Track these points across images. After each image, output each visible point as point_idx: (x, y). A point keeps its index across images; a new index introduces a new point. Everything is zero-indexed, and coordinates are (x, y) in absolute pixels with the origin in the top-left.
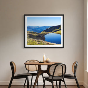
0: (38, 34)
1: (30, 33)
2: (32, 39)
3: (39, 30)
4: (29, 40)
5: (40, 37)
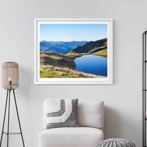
0: (62, 56)
2: (50, 66)
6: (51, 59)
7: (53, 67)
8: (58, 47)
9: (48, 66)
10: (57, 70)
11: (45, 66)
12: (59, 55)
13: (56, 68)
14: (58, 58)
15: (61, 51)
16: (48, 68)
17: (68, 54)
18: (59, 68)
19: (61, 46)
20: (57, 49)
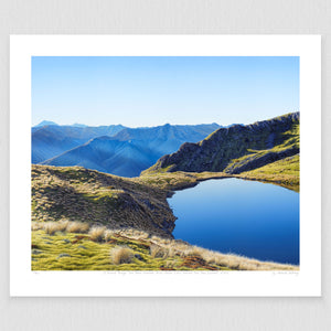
0: (119, 184)
1: (57, 181)
2: (74, 225)
3: (127, 153)
4: (53, 233)
5: (134, 206)
6: (78, 195)
7: (83, 226)
8: (106, 148)
9: (64, 222)
10: (100, 239)
11: (51, 225)
12: (108, 182)
13: (95, 231)
14: (104, 191)
15: (117, 163)
16: (64, 230)
17: (145, 177)
18: (108, 233)
19: (116, 142)
20: (101, 158)
